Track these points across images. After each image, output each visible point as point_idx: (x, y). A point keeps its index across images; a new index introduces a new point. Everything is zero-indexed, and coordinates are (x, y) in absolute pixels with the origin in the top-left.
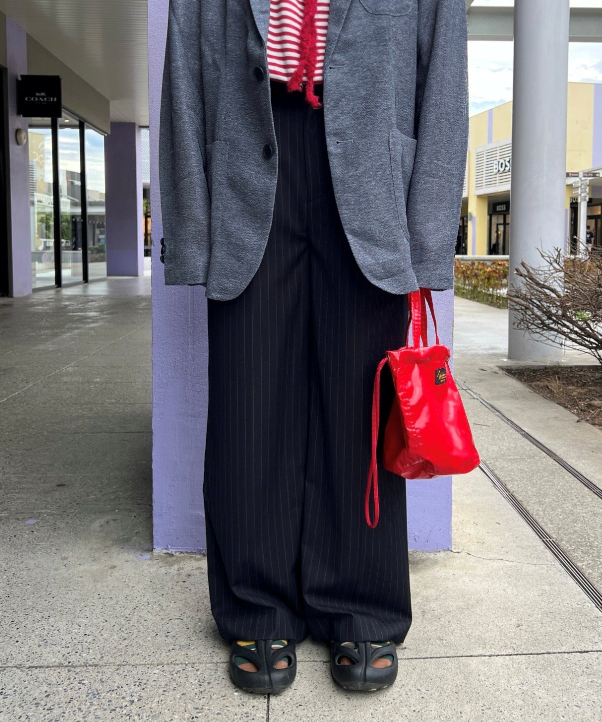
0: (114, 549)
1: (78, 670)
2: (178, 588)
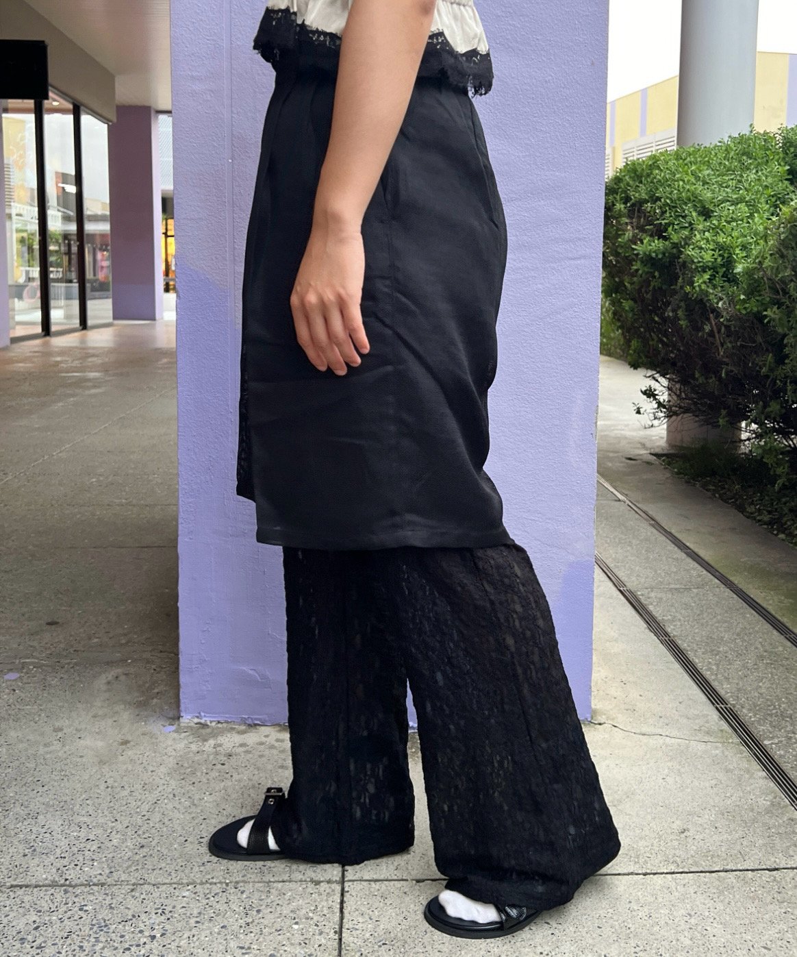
0: (127, 717)
1: (78, 891)
2: (214, 774)
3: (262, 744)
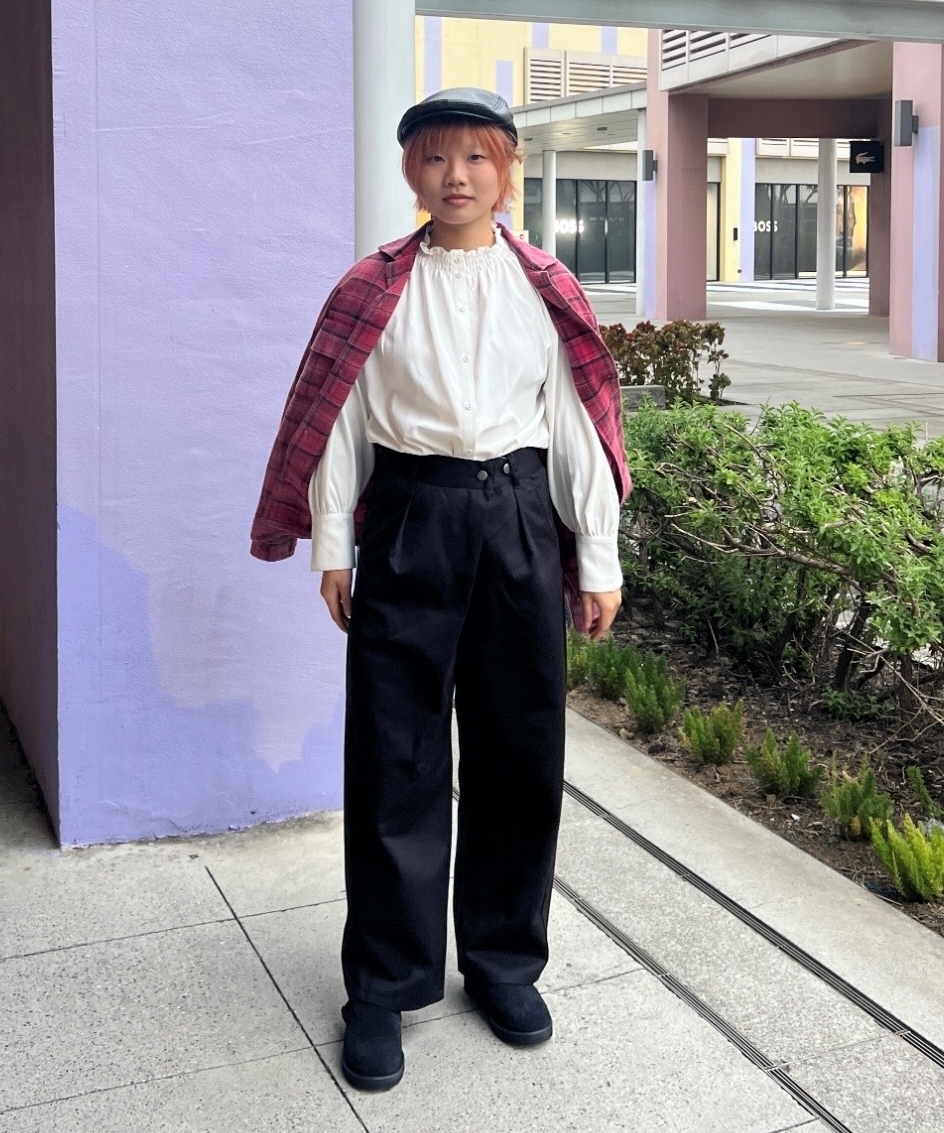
0: (14, 853)
1: (73, 949)
2: (110, 877)
3: (130, 854)
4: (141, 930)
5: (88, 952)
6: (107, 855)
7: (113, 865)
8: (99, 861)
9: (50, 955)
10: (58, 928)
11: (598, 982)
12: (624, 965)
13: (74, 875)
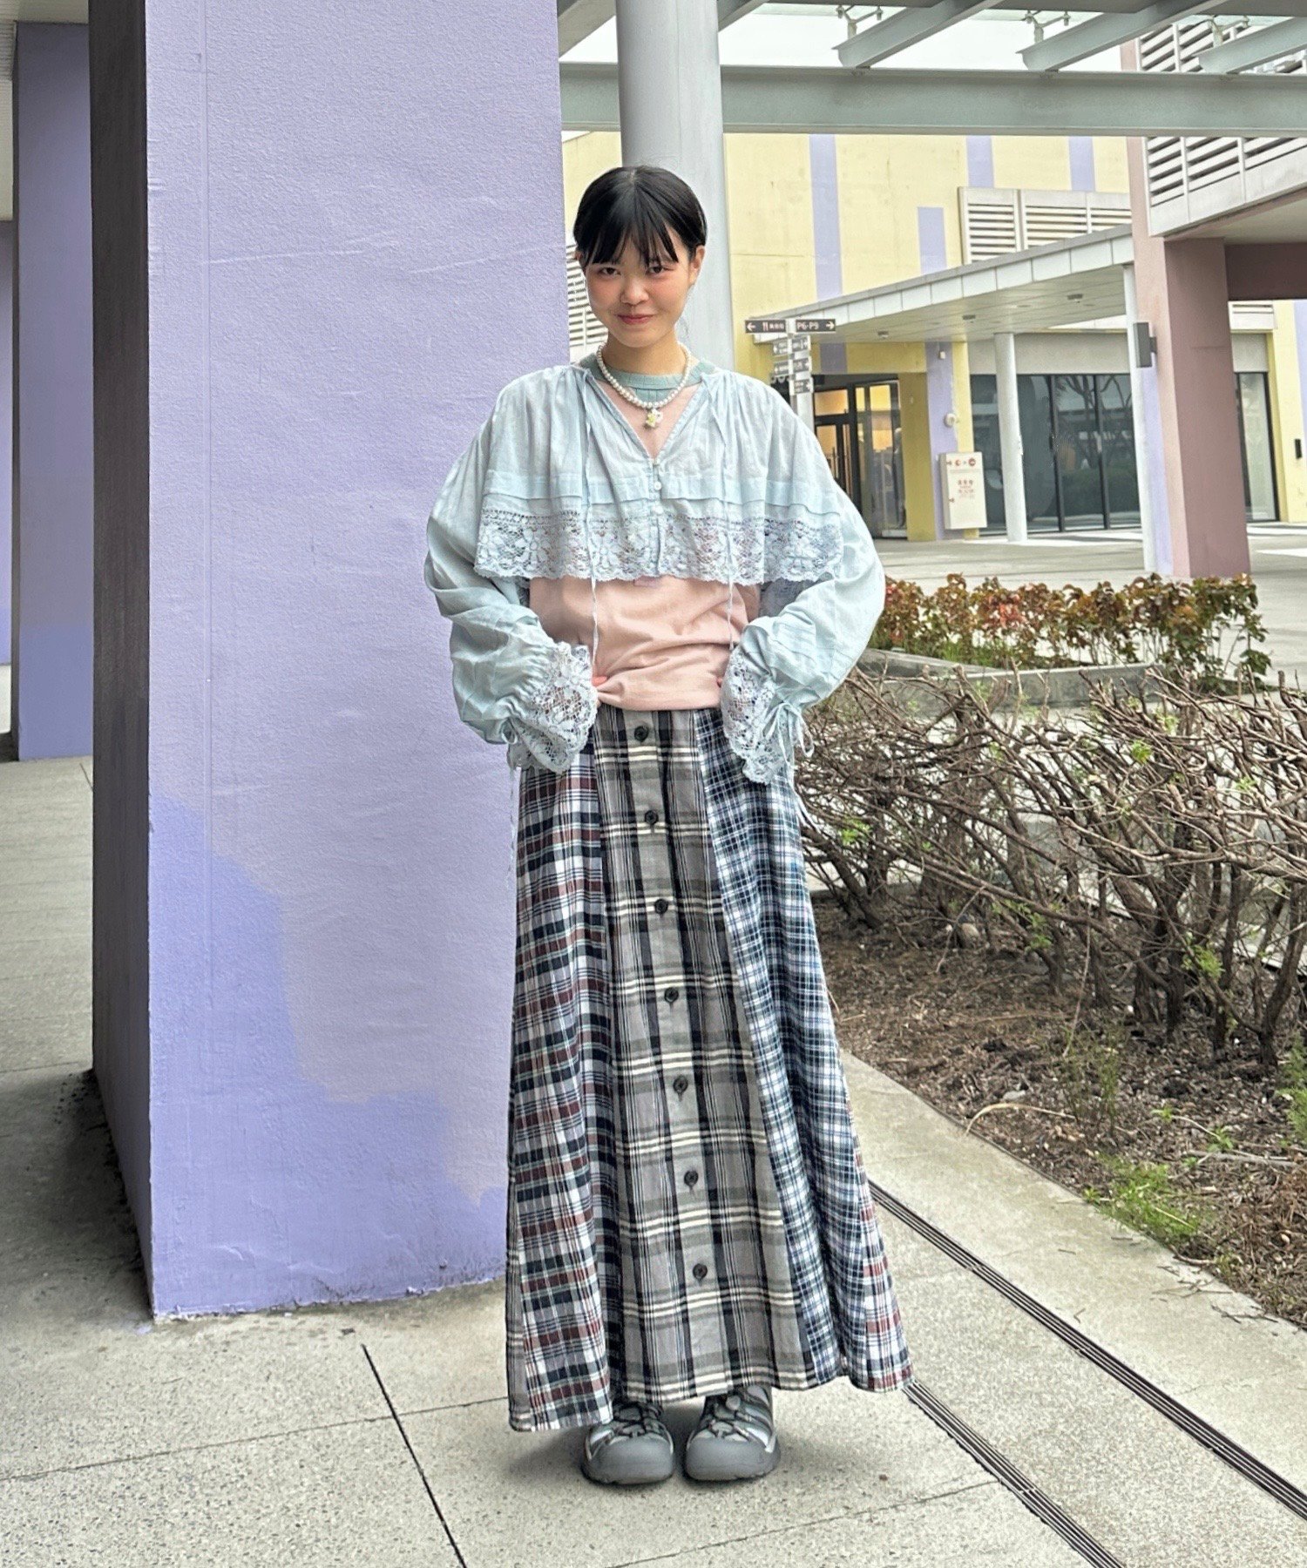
0: (85, 1327)
1: (148, 1460)
2: (219, 1360)
3: (254, 1329)
4: (251, 1433)
5: (168, 1464)
6: (220, 1330)
7: (227, 1343)
8: (206, 1338)
9: (113, 1467)
10: (130, 1432)
11: (924, 1501)
12: (967, 1477)
13: (169, 1358)
